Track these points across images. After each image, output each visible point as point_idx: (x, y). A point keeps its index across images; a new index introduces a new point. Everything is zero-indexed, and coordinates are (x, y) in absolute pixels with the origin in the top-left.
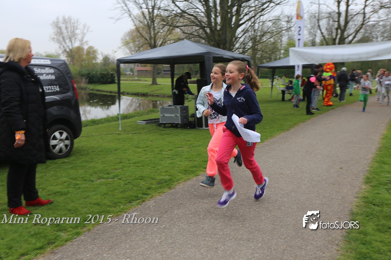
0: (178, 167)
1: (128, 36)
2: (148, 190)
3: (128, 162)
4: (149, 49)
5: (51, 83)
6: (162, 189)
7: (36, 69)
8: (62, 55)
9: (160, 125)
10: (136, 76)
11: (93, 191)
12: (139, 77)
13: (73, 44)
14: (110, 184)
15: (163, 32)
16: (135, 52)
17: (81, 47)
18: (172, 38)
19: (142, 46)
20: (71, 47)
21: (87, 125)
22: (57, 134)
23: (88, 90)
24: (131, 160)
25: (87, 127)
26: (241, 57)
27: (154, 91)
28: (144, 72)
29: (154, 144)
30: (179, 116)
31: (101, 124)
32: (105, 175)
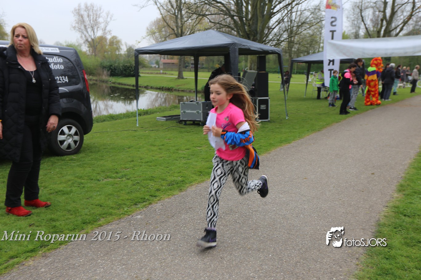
0: (193, 168)
1: (155, 26)
2: (156, 192)
3: (139, 161)
6: (172, 191)
9: (181, 122)
10: (161, 69)
12: (164, 71)
13: (96, 34)
14: (117, 184)
17: (104, 37)
18: (201, 29)
19: (168, 36)
20: (93, 38)
21: (104, 121)
22: (65, 128)
23: (110, 83)
24: (143, 159)
26: (270, 49)
27: (180, 85)
28: (171, 64)
29: (171, 142)
30: (201, 113)
31: (119, 119)
32: (114, 174)
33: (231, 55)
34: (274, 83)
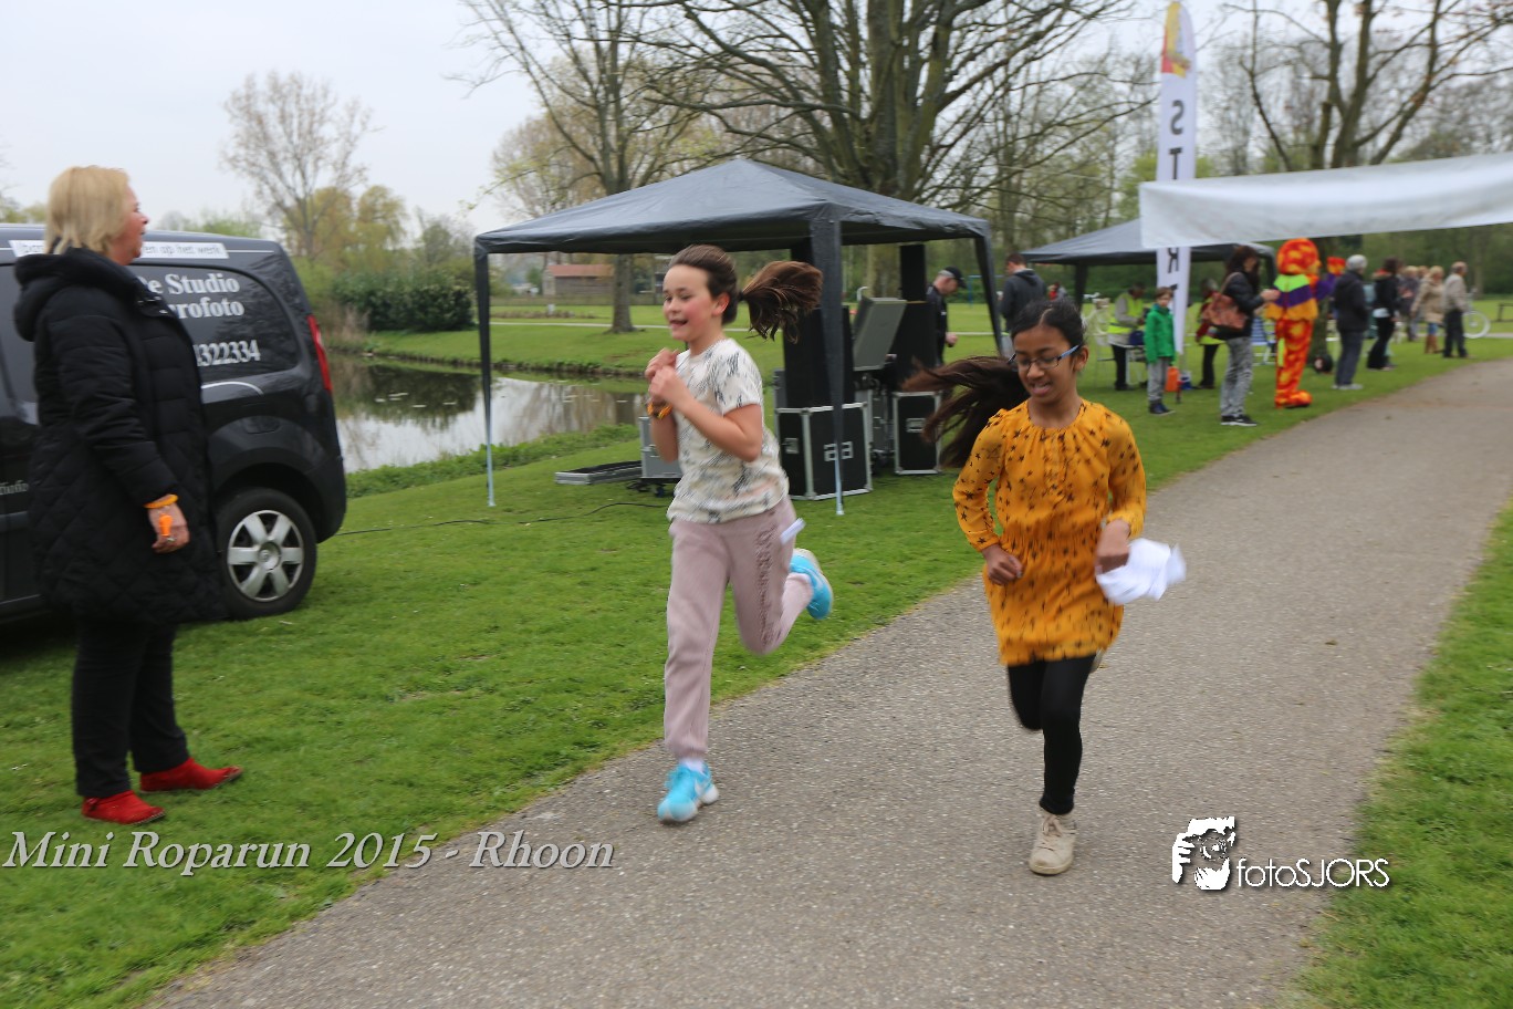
1: (520, 146)
2: (595, 731)
3: (520, 627)
4: (599, 196)
5: (227, 331)
6: (647, 727)
7: (172, 278)
8: (268, 221)
9: (642, 485)
10: (551, 300)
11: (392, 735)
12: (562, 305)
13: (310, 181)
14: (454, 708)
15: (651, 128)
16: (548, 208)
17: (339, 191)
18: (688, 151)
19: (573, 184)
20: (301, 196)
21: (364, 491)
22: (253, 523)
23: (370, 355)
24: (531, 619)
25: (364, 498)
27: (621, 357)
28: (584, 282)
29: (619, 558)
31: (419, 484)
32: (437, 673)
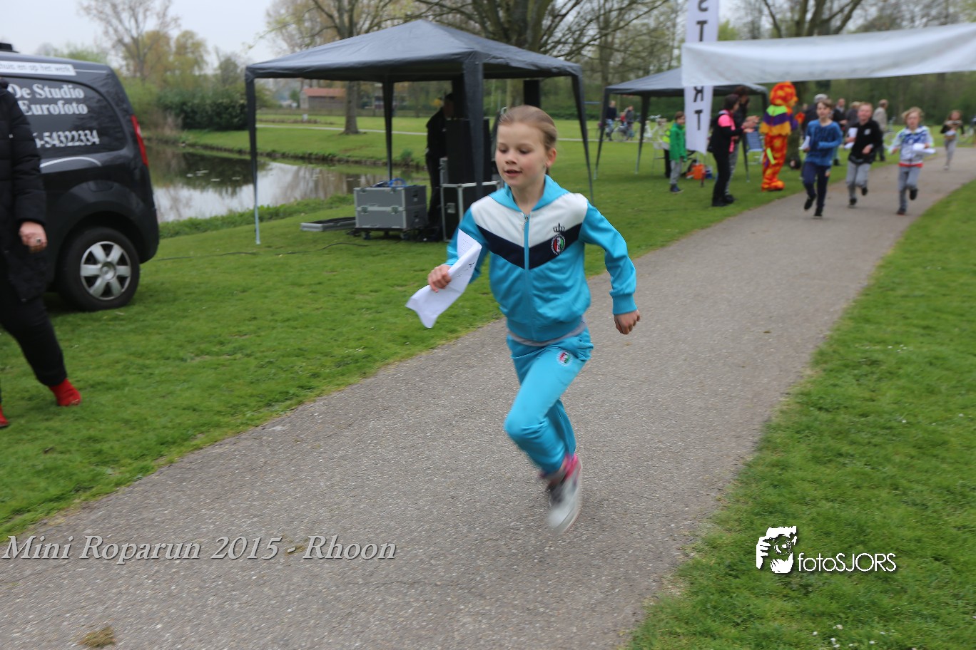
0: (388, 329)
1: (285, 7)
2: (312, 379)
3: (270, 318)
4: (335, 40)
6: (345, 378)
8: (113, 52)
9: (356, 232)
10: (305, 111)
12: (313, 115)
13: (141, 25)
14: (224, 365)
16: (304, 49)
17: (162, 33)
18: (394, 14)
19: (319, 33)
20: (135, 35)
21: (177, 234)
22: (97, 250)
23: (183, 145)
24: (277, 313)
26: (555, 66)
27: (350, 150)
28: (327, 100)
29: (337, 277)
30: (402, 211)
31: (213, 230)
32: (215, 345)
33: (467, 79)
34: (569, 141)
